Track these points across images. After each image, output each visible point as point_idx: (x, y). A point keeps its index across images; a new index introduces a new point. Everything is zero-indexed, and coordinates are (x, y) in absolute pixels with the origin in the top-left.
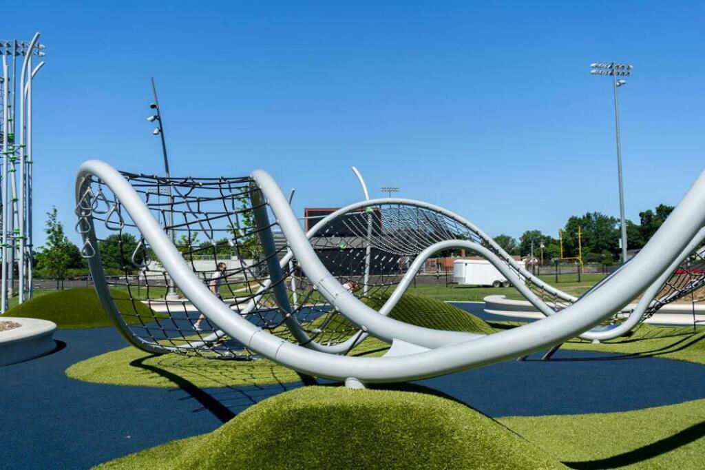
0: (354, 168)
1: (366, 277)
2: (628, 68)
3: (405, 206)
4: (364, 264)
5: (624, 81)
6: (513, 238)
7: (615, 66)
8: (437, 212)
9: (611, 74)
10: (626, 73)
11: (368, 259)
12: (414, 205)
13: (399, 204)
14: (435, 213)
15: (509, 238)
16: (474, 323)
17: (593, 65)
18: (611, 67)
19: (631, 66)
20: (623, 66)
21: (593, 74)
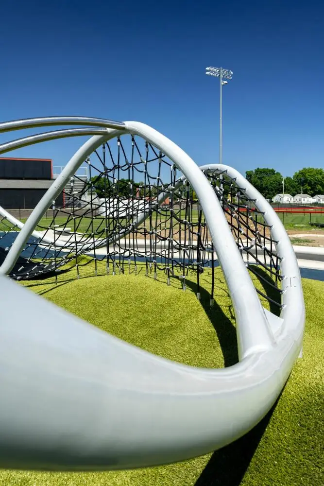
18: (219, 71)
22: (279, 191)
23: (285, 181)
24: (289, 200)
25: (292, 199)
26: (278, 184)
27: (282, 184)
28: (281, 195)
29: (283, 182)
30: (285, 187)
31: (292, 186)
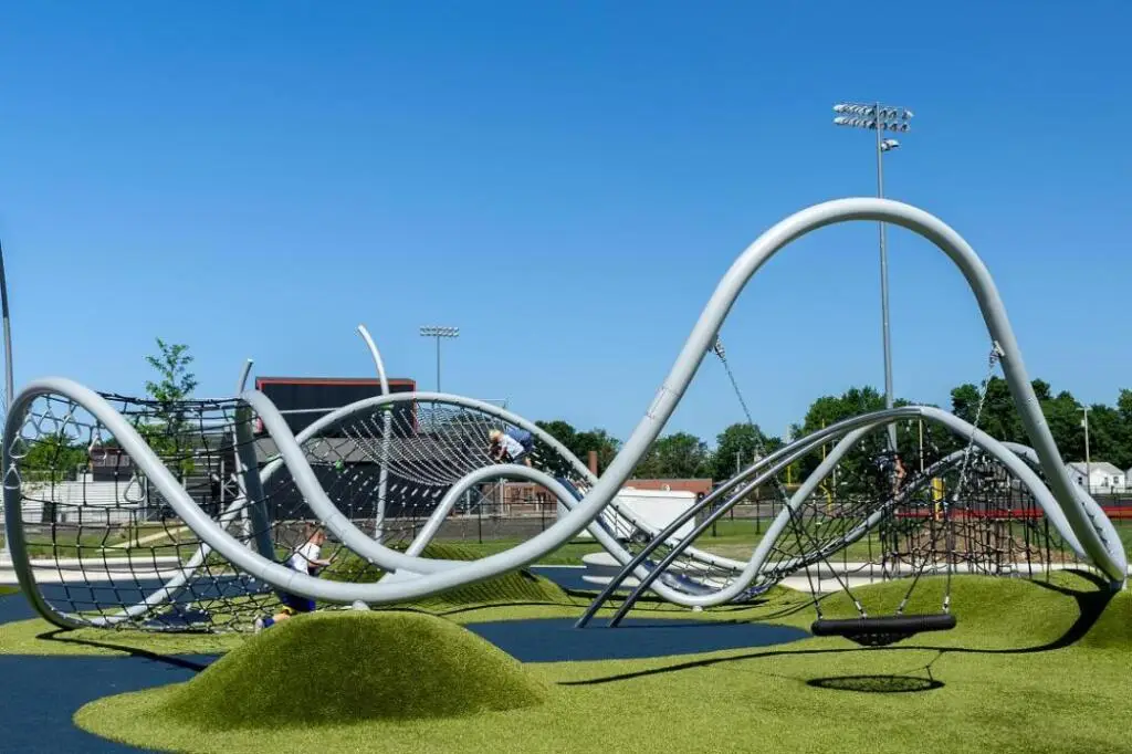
0: (361, 328)
1: (379, 518)
2: (905, 117)
3: (443, 406)
4: (375, 497)
5: (894, 143)
6: (702, 441)
7: (879, 111)
8: (494, 415)
9: (873, 126)
10: (899, 127)
11: (382, 490)
12: (457, 404)
13: (434, 402)
14: (489, 417)
15: (695, 440)
16: (541, 589)
17: (839, 107)
18: (872, 112)
19: (909, 113)
20: (895, 113)
21: (838, 124)
22: (1073, 451)
23: (1090, 421)
24: (1111, 483)
25: (1122, 478)
26: (1067, 428)
27: (1083, 429)
28: (1082, 466)
29: (1084, 423)
30: (1092, 439)
31: (1115, 437)
